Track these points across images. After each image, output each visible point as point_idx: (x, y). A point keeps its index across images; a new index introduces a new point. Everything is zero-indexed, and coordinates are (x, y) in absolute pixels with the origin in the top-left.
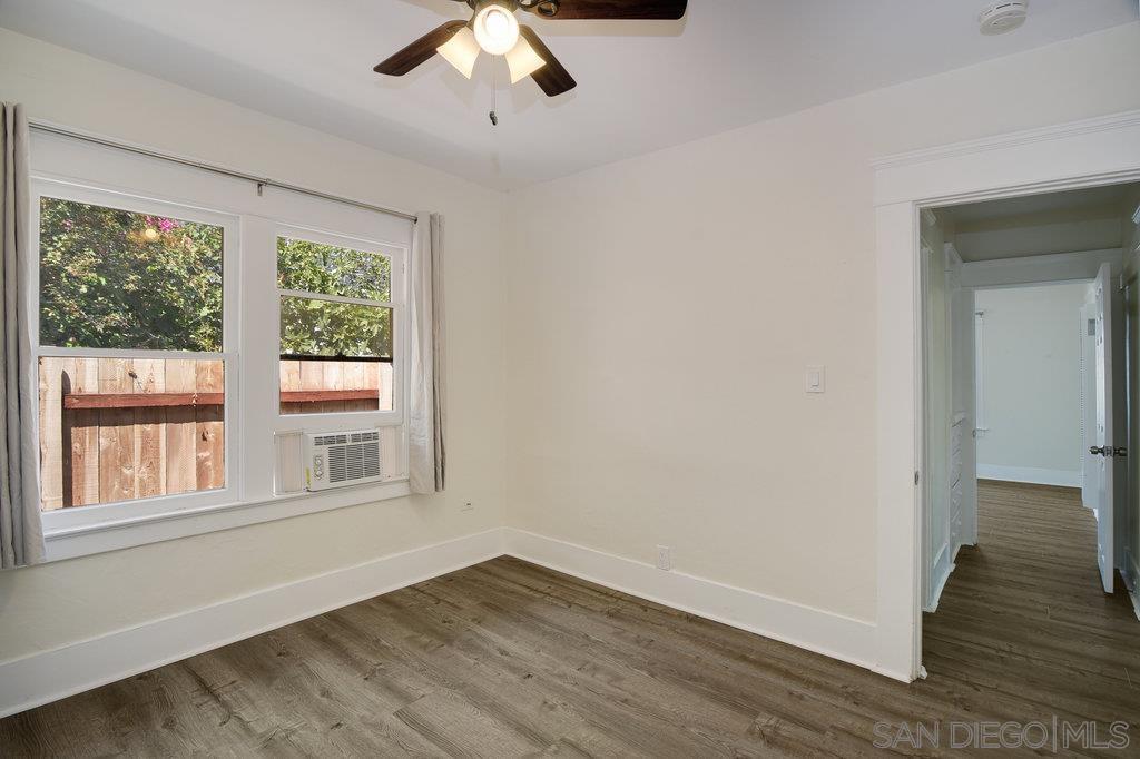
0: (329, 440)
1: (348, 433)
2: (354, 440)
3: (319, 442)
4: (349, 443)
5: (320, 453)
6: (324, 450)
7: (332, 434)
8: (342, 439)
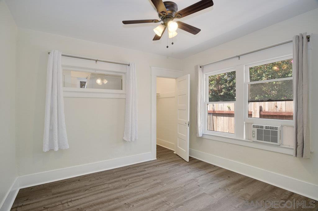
0: (257, 127)
1: (264, 126)
2: (266, 128)
3: (254, 126)
4: (264, 129)
5: (254, 130)
6: (256, 129)
7: (258, 125)
8: (262, 127)
